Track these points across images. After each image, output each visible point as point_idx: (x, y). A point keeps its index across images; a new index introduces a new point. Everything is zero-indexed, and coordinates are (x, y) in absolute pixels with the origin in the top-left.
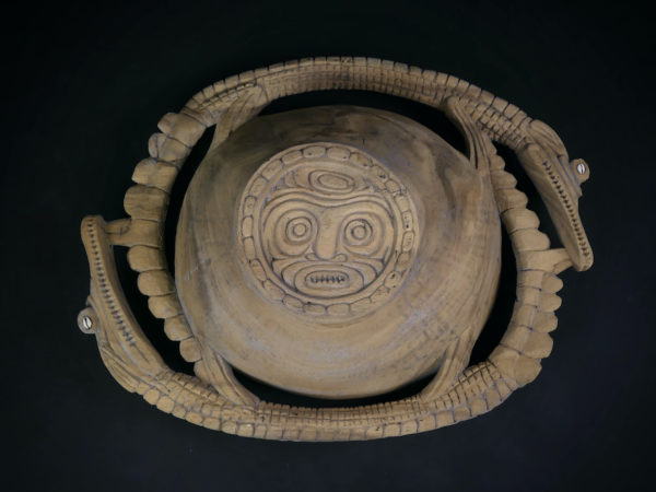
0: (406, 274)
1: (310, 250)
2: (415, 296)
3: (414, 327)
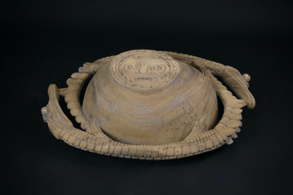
0: (174, 79)
1: (137, 71)
2: (179, 89)
3: (179, 103)
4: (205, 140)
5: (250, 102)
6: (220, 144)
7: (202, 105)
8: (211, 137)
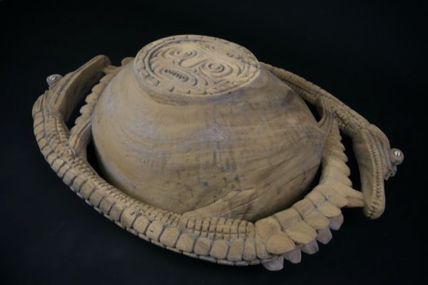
0: (224, 93)
1: (179, 61)
2: (223, 116)
3: (209, 142)
4: (218, 235)
5: (370, 204)
6: (243, 260)
7: (263, 166)
8: (234, 236)
